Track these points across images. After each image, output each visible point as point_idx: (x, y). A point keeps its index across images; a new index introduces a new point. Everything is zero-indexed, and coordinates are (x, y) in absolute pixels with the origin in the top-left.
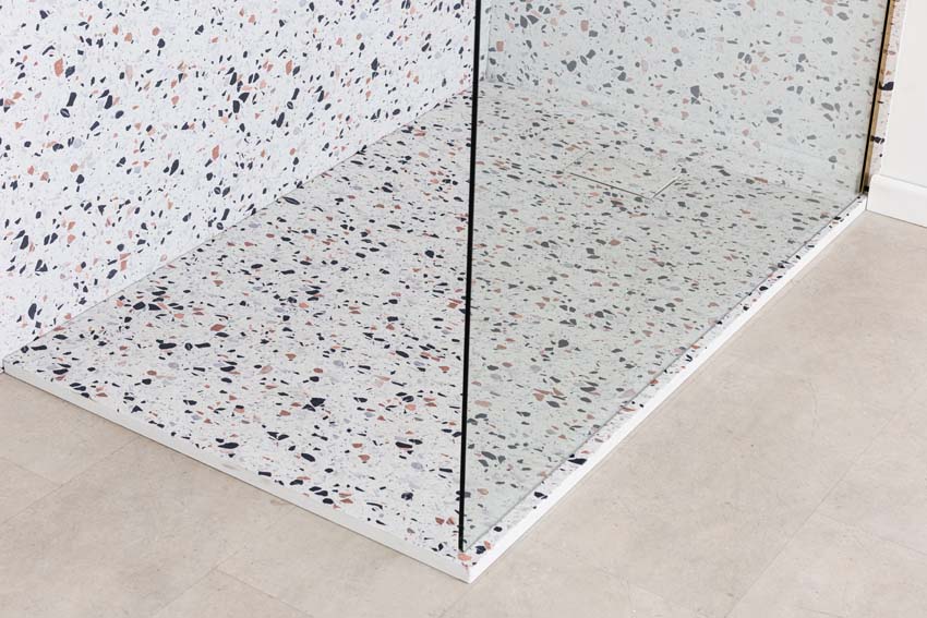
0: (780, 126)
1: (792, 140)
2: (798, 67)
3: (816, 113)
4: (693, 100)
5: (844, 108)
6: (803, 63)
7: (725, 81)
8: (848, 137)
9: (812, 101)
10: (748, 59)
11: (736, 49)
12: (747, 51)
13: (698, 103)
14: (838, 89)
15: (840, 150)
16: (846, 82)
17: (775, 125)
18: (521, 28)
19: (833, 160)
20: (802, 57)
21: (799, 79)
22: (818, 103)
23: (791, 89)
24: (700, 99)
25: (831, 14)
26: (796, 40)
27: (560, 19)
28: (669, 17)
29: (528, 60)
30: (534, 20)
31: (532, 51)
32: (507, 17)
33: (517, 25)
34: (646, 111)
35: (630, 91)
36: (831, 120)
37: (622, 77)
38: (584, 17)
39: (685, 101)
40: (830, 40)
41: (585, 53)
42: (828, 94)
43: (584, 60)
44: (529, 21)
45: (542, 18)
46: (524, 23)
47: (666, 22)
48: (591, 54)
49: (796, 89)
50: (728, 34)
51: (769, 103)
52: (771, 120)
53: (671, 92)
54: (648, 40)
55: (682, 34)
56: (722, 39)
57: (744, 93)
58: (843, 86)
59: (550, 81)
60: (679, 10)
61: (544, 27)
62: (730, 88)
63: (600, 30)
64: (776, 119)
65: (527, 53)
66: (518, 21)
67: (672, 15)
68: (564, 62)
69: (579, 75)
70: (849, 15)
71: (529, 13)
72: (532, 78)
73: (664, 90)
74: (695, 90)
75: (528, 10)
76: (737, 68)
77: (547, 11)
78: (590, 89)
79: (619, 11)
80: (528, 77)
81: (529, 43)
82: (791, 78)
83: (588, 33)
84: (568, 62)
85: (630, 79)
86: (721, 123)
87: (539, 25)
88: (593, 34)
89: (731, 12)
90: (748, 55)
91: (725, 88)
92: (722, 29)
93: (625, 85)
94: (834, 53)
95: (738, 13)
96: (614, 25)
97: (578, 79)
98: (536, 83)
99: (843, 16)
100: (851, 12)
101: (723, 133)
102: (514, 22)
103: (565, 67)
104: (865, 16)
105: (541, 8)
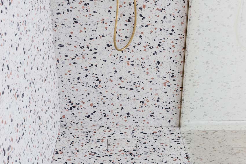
0: (154, 117)
1: (158, 119)
2: (158, 101)
3: (164, 111)
4: (128, 116)
5: (172, 108)
6: (159, 100)
7: (137, 109)
8: (173, 115)
9: (163, 108)
10: (143, 102)
11: (139, 101)
12: (143, 100)
13: (129, 117)
14: (169, 104)
15: (171, 118)
16: (171, 101)
17: (153, 117)
18: (70, 110)
19: (170, 121)
20: (159, 98)
21: (158, 104)
22: (164, 108)
23: (156, 107)
24: (130, 116)
25: (165, 86)
26: (157, 94)
27: (83, 105)
28: (118, 97)
29: (74, 118)
30: (74, 107)
31: (75, 116)
32: (65, 108)
33: (69, 110)
34: (113, 123)
35: (108, 119)
36: (168, 112)
37: (105, 116)
38: (91, 103)
39: (125, 117)
40: (166, 92)
41: (92, 112)
42: (167, 106)
43: (92, 114)
44: (73, 108)
45: (77, 106)
46: (71, 109)
47: (117, 98)
48: (95, 112)
49: (157, 107)
50: (136, 97)
51: (150, 112)
52: (151, 116)
53: (121, 116)
54: (112, 104)
55: (122, 100)
56: (135, 99)
57: (143, 111)
58: (171, 103)
59: (82, 122)
60: (121, 95)
61: (78, 108)
62: (138, 111)
63: (96, 105)
64: (153, 115)
65: (73, 117)
66: (69, 108)
67: (119, 96)
68: (86, 116)
69: (91, 118)
70: (170, 85)
71: (73, 106)
72: (75, 123)
73: (119, 116)
74: (128, 114)
75: (72, 105)
76: (140, 105)
77: (79, 104)
78: (95, 121)
79: (102, 99)
80: (74, 123)
81: (74, 114)
82: (156, 104)
83: (93, 107)
84: (87, 116)
85: (108, 116)
86: (136, 120)
87: (76, 108)
88: (95, 107)
89: (137, 92)
90: (143, 101)
91: (137, 111)
92: (134, 96)
93: (106, 117)
94: (167, 95)
95: (139, 92)
96: (101, 103)
97: (91, 119)
98: (77, 124)
99: (169, 86)
100: (171, 84)
101: (137, 122)
102: (68, 109)
103: (86, 117)
104: (175, 84)
105: (76, 104)
